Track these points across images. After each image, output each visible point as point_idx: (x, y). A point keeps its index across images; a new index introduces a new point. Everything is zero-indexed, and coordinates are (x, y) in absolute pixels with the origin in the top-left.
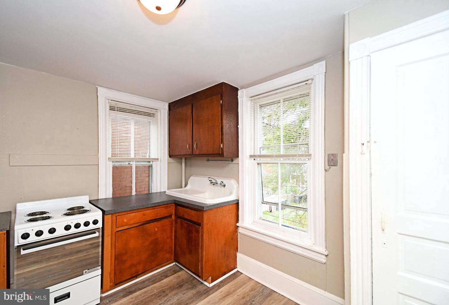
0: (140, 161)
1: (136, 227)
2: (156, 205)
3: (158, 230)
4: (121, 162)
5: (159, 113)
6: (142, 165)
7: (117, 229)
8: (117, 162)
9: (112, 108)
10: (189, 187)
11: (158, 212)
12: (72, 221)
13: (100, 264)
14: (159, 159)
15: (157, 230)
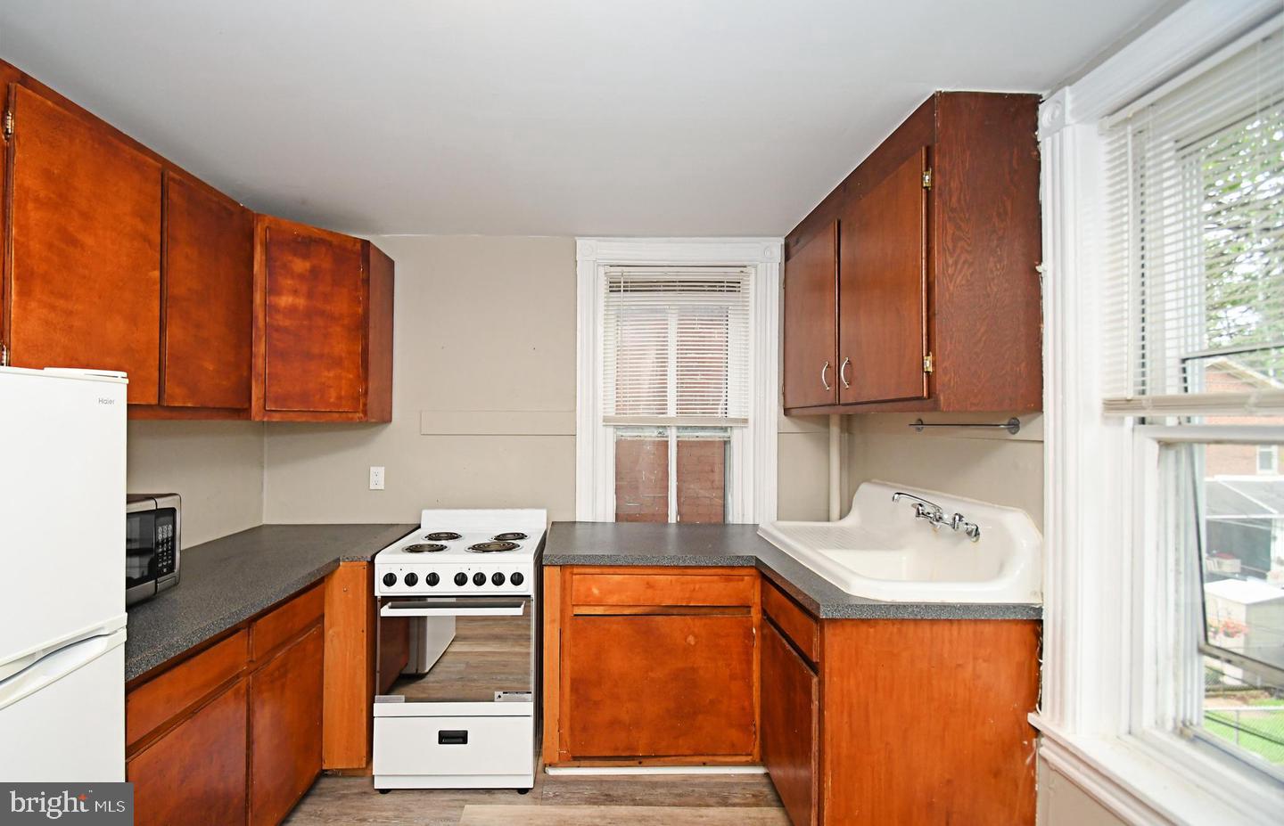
0: (691, 427)
1: (625, 617)
2: (686, 564)
3: (696, 643)
4: (641, 427)
5: (752, 278)
6: (697, 439)
7: (576, 608)
8: (627, 427)
9: (614, 287)
10: (851, 520)
11: (697, 586)
12: (470, 566)
13: (532, 687)
14: (751, 422)
15: (693, 643)
